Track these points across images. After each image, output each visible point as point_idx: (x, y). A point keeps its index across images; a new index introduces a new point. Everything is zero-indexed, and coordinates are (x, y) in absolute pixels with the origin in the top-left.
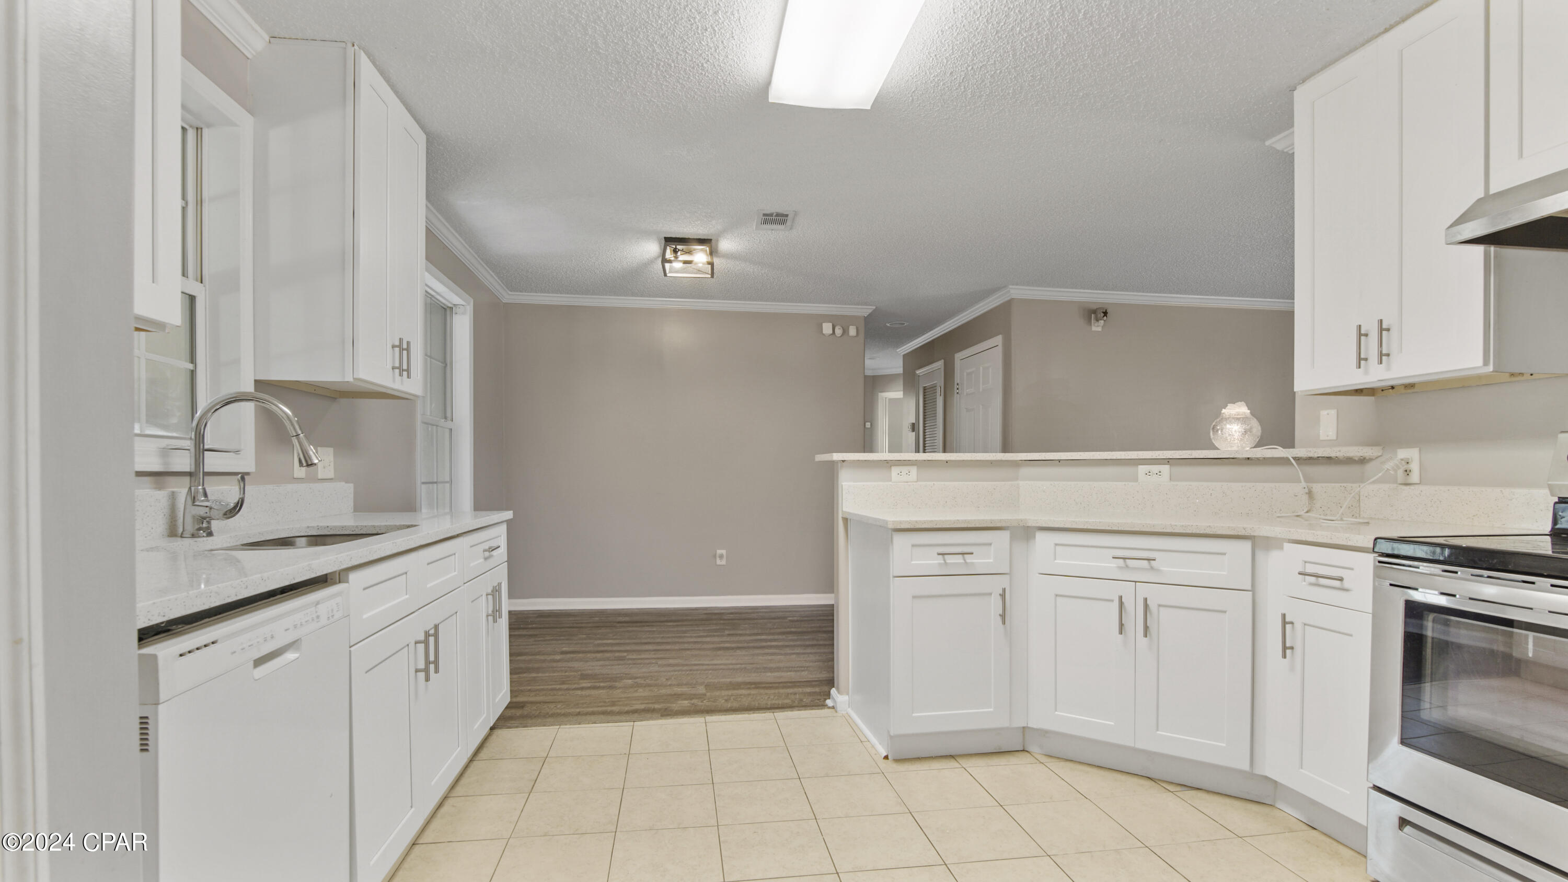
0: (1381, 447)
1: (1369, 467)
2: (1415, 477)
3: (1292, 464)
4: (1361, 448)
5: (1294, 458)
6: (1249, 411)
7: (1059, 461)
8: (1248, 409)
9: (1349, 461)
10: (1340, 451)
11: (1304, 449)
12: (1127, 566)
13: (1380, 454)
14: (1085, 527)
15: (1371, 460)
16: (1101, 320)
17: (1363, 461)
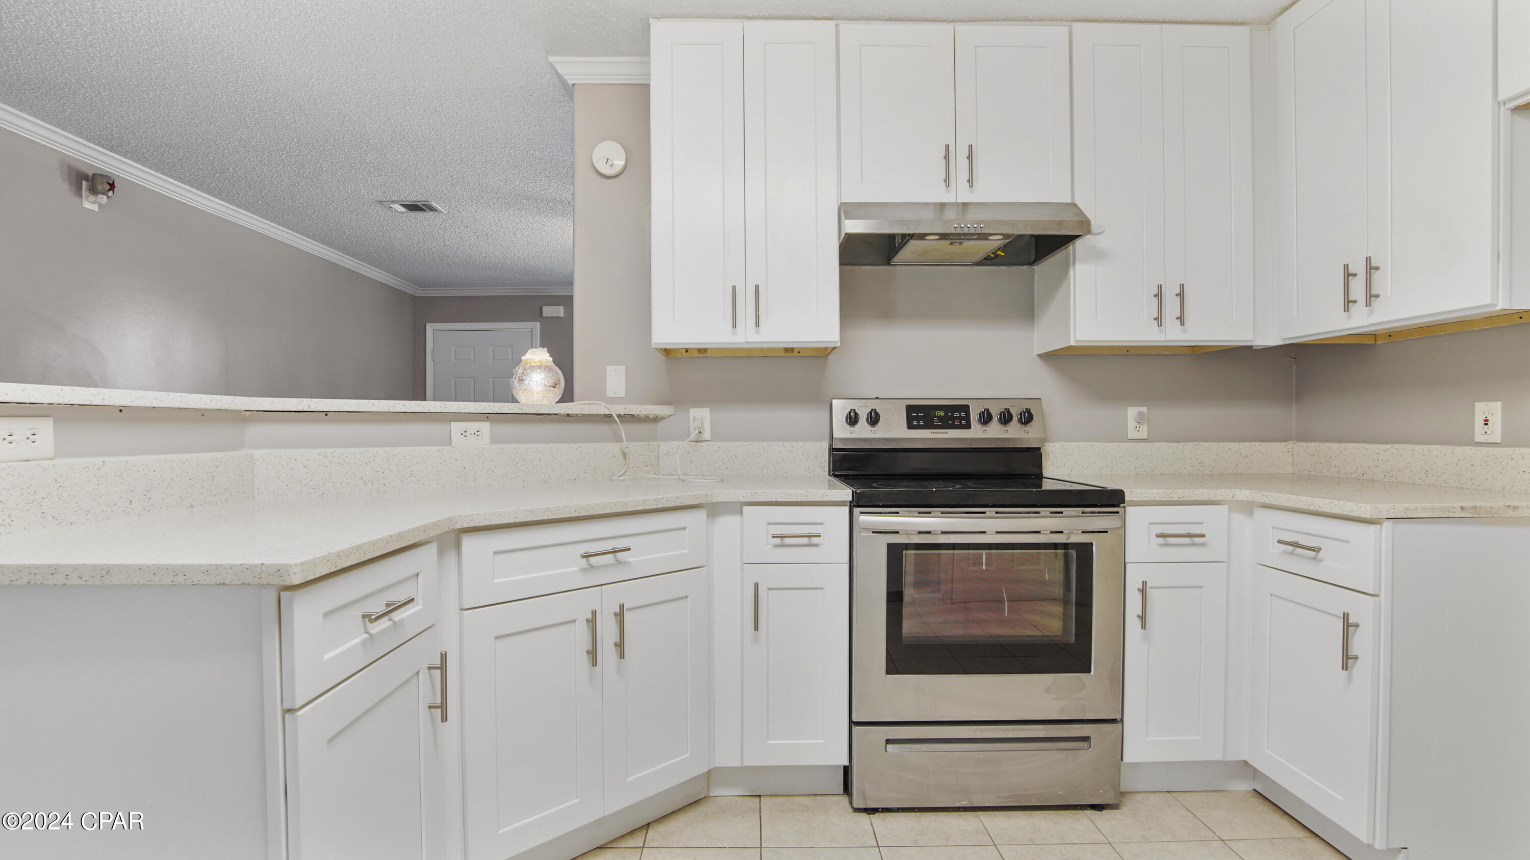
0: (673, 407)
1: (661, 425)
2: (707, 435)
3: (616, 422)
4: (661, 407)
5: (619, 416)
6: (551, 359)
7: (326, 413)
8: (551, 356)
9: (647, 419)
10: (648, 409)
11: (622, 406)
12: (592, 567)
13: (673, 413)
14: (545, 518)
15: (663, 418)
16: (104, 194)
17: (656, 419)
